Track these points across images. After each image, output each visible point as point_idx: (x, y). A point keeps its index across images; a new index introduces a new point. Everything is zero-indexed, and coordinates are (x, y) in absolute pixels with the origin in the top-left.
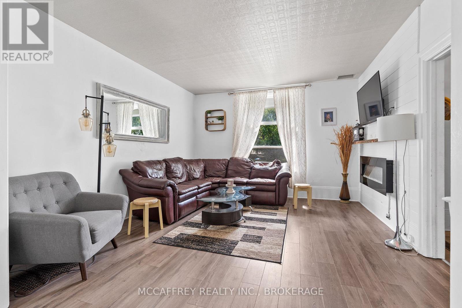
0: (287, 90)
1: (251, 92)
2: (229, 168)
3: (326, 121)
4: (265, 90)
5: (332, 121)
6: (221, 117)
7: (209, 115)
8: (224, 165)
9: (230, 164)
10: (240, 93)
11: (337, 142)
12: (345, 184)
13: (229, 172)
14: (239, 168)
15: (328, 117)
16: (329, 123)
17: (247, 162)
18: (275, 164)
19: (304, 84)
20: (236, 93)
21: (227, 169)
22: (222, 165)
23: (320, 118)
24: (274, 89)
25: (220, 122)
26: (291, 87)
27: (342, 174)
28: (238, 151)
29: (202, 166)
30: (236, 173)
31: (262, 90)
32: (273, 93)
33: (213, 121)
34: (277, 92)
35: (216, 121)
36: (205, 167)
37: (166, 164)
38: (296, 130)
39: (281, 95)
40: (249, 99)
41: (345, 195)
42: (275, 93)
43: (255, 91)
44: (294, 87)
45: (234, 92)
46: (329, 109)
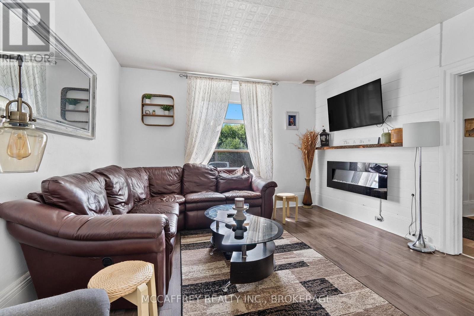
0: (254, 85)
1: (213, 78)
2: (185, 179)
3: (290, 125)
4: (230, 80)
5: (295, 125)
6: (169, 105)
7: (147, 101)
8: (177, 176)
9: (185, 171)
10: (196, 78)
11: (300, 146)
12: (308, 189)
13: (186, 185)
14: (202, 179)
15: (292, 120)
16: (292, 127)
17: (211, 170)
18: (246, 172)
19: (270, 82)
20: (192, 77)
21: (182, 181)
22: (175, 175)
24: (241, 81)
25: (167, 113)
26: (259, 83)
27: (305, 179)
28: (193, 156)
29: (146, 177)
30: (198, 186)
31: (227, 80)
32: (238, 85)
33: (154, 111)
34: (243, 85)
35: (159, 111)
36: (150, 179)
37: (106, 181)
38: (264, 132)
39: (248, 90)
41: (307, 200)
42: (241, 85)
43: (217, 79)
44: (262, 83)
45: (187, 74)
46: (293, 112)
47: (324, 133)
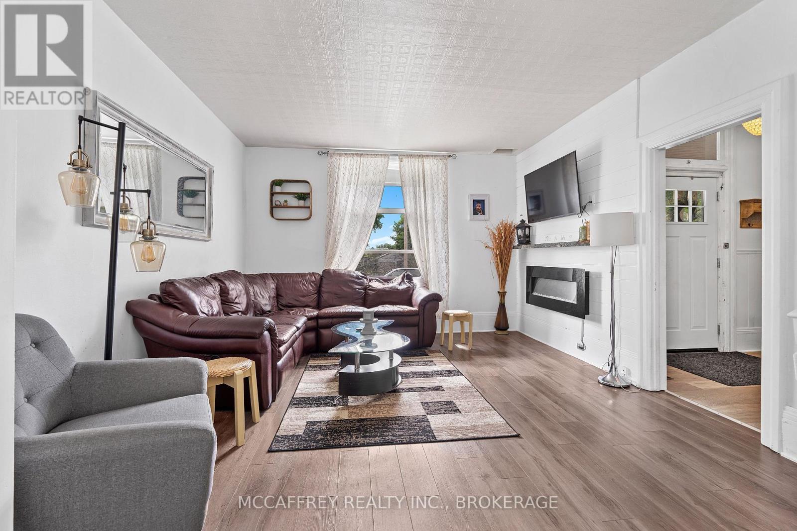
0: (420, 160)
1: (362, 154)
2: (323, 289)
3: (475, 213)
4: (385, 155)
5: (484, 214)
6: (304, 193)
7: (277, 189)
8: (313, 285)
9: (324, 281)
10: (340, 155)
11: (491, 245)
12: (502, 307)
13: (325, 296)
14: (345, 289)
15: (479, 207)
16: (480, 216)
17: (358, 278)
18: (406, 281)
19: (445, 154)
20: (334, 154)
21: (319, 292)
22: (311, 284)
23: (468, 208)
24: (402, 156)
25: (301, 203)
26: (427, 156)
27: (499, 292)
28: (336, 258)
29: (273, 286)
30: (339, 298)
31: (381, 155)
32: (398, 161)
33: (286, 201)
34: (405, 160)
35: (293, 201)
36: (277, 289)
37: (221, 287)
38: (434, 224)
39: (411, 167)
40: (358, 166)
41: (502, 323)
42: (402, 161)
43: (368, 154)
44: (432, 156)
45: (328, 150)
46: (479, 195)
47: (522, 226)
